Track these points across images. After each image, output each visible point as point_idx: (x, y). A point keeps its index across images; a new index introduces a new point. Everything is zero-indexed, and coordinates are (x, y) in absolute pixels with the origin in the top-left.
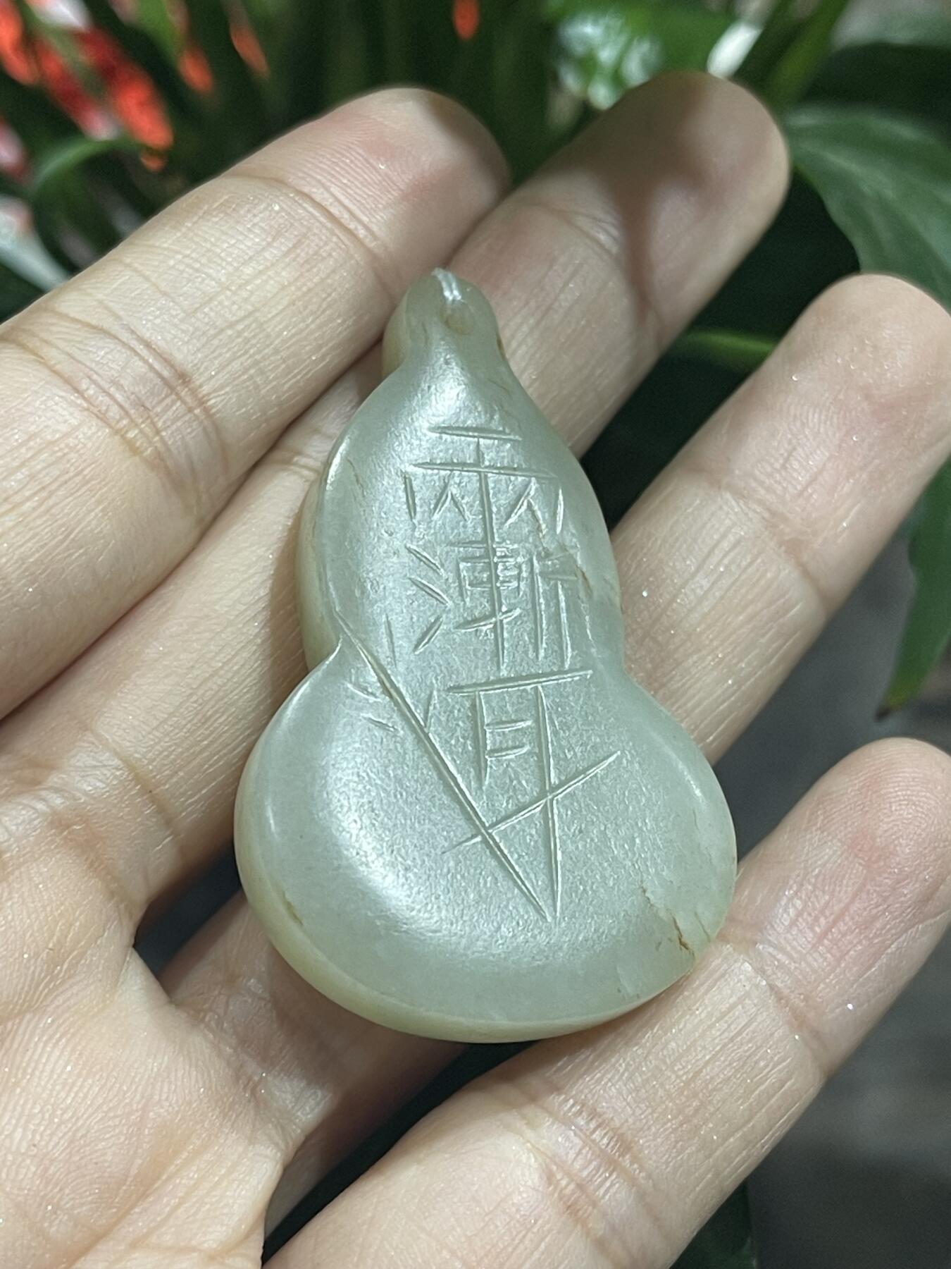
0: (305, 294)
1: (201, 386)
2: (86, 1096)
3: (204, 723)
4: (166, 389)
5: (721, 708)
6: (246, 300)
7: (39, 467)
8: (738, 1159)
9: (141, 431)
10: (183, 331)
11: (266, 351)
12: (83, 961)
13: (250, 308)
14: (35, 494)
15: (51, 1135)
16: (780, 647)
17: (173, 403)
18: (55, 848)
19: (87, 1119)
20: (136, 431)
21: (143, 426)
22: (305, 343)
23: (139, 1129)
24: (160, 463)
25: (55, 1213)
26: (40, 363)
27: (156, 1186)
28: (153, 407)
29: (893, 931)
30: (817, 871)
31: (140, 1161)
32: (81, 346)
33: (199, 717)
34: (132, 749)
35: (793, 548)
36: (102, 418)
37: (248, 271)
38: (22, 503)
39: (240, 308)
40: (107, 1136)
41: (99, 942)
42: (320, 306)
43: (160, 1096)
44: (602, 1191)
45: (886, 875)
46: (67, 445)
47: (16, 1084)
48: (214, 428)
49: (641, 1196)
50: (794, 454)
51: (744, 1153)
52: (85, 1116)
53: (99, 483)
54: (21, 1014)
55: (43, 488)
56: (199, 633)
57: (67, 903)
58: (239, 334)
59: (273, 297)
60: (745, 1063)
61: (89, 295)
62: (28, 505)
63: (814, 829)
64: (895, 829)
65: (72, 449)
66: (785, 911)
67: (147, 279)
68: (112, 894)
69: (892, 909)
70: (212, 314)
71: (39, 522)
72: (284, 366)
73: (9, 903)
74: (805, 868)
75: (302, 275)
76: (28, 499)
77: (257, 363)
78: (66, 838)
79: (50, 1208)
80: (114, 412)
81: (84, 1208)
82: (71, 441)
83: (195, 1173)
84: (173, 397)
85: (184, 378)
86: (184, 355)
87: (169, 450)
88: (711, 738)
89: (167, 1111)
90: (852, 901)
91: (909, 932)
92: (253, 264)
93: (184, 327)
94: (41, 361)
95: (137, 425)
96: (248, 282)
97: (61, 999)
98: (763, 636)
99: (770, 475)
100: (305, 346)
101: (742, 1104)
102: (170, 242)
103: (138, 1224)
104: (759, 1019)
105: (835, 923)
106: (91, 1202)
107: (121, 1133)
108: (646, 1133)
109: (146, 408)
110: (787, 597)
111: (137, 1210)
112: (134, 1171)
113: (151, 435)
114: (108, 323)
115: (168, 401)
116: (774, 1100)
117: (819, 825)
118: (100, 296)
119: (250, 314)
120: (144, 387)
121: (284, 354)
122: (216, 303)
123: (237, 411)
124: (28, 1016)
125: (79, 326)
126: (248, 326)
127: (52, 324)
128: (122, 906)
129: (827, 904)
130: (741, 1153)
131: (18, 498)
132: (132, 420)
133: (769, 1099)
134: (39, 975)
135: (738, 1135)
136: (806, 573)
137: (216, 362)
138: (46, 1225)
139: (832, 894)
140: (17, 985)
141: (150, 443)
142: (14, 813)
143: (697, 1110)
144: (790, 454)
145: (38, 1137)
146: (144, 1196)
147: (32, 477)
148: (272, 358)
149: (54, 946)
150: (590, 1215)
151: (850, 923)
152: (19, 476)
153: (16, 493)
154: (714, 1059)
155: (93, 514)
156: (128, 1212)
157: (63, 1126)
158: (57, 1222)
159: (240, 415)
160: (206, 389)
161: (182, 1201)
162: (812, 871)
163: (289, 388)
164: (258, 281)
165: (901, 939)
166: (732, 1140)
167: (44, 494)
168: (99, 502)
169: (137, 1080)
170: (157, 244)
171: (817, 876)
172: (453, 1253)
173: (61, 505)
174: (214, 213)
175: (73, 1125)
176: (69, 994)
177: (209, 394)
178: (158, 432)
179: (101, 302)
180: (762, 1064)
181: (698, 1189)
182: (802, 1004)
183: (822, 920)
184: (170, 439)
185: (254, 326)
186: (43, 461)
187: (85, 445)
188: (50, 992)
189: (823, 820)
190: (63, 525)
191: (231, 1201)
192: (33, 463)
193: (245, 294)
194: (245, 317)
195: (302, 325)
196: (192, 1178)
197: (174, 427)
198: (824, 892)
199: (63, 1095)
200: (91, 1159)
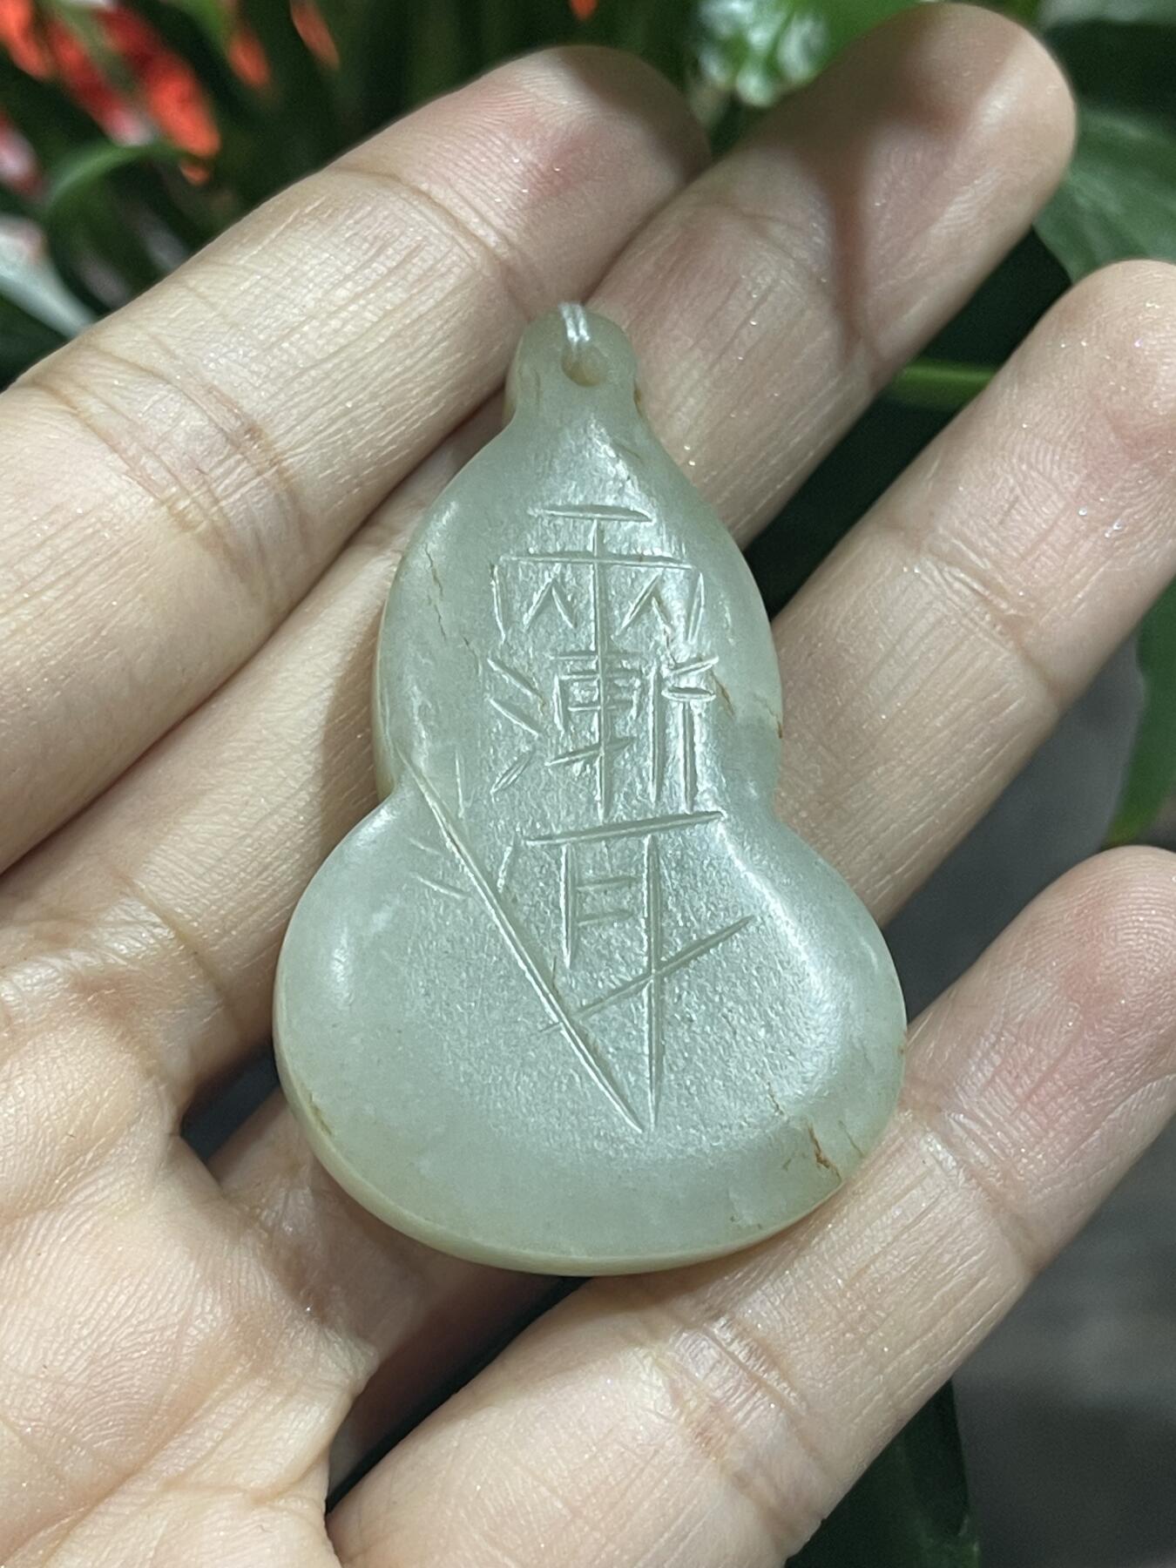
0: (414, 323)
1: (275, 442)
2: (110, 1306)
3: (260, 873)
4: (229, 447)
5: (915, 831)
6: (336, 331)
7: (64, 546)
8: (917, 1375)
9: (194, 501)
10: (253, 372)
11: (361, 396)
12: (112, 1151)
13: (342, 341)
14: (59, 579)
15: (68, 1353)
16: (996, 752)
17: (238, 463)
18: (78, 1015)
19: (111, 1335)
20: (188, 502)
21: (196, 494)
22: (410, 386)
23: (174, 1348)
24: (218, 540)
25: (70, 1448)
26: (73, 415)
27: (196, 1415)
28: (211, 470)
29: (1117, 1092)
30: (1021, 1016)
31: (175, 1387)
32: (125, 393)
33: (255, 864)
34: (172, 902)
35: (1012, 627)
36: (147, 484)
37: (342, 293)
38: (42, 591)
39: (328, 343)
40: (136, 1355)
41: (132, 1129)
42: (433, 338)
43: (203, 1308)
44: (740, 1415)
45: (1108, 1022)
46: (99, 520)
47: (26, 1294)
48: (290, 496)
49: (793, 1420)
50: (1017, 506)
51: (926, 1367)
52: (108, 1332)
53: (140, 566)
54: (33, 1211)
55: (68, 574)
56: (255, 760)
57: (92, 1082)
58: (327, 375)
59: (371, 328)
60: (924, 1259)
61: (140, 327)
62: (50, 594)
63: (1018, 965)
64: (1121, 964)
65: (104, 525)
66: (979, 1069)
67: (213, 306)
68: (149, 1073)
69: (1115, 1064)
70: (294, 351)
71: (62, 616)
72: (383, 414)
73: (21, 1080)
74: (1006, 1015)
75: (410, 298)
76: (49, 587)
77: (347, 412)
78: (89, 1004)
79: (64, 1440)
80: (160, 476)
81: (106, 1442)
82: (106, 516)
83: (244, 1400)
84: (239, 456)
85: (253, 431)
86: (255, 403)
87: (229, 524)
88: (900, 870)
89: (211, 1326)
90: (1065, 1054)
91: (1140, 1092)
92: (349, 285)
93: (254, 367)
94: (75, 412)
95: (188, 494)
96: (342, 308)
97: (82, 1195)
98: (971, 739)
99: (983, 534)
100: (411, 390)
101: (920, 1308)
102: (246, 258)
103: (175, 1460)
104: (944, 1202)
105: (1042, 1081)
106: (115, 1434)
107: (153, 1351)
108: (799, 1343)
109: (202, 472)
110: (1003, 688)
111: (172, 1444)
112: (167, 1398)
113: (206, 506)
114: (162, 363)
115: (232, 461)
116: (962, 1302)
117: (1025, 959)
118: (154, 329)
119: (342, 349)
120: (202, 444)
121: (383, 400)
122: (298, 336)
123: (321, 472)
124: (41, 1214)
125: (122, 368)
126: (337, 367)
127: (93, 366)
128: (162, 1088)
129: (1031, 1059)
130: (921, 1367)
131: (36, 586)
132: (182, 488)
133: (957, 1300)
134: (56, 1168)
135: (916, 1346)
136: (1029, 659)
137: (295, 411)
138: (58, 1462)
139: (1039, 1048)
140: (27, 1179)
141: (206, 515)
142: (29, 971)
143: (862, 1317)
144: (1012, 506)
145: (50, 1356)
146: (179, 1428)
147: (54, 560)
148: (367, 406)
149: (76, 1131)
150: (725, 1444)
151: (1061, 1083)
152: (38, 558)
153: (34, 579)
154: (884, 1252)
155: (130, 604)
156: (160, 1447)
157: (82, 1344)
158: (72, 1458)
159: (323, 479)
160: (280, 445)
161: (227, 1434)
162: (1014, 1019)
163: (391, 443)
164: (352, 308)
165: (1129, 1101)
166: (908, 1352)
167: (69, 581)
168: (138, 590)
169: (175, 1288)
170: (230, 262)
171: (1021, 1024)
172: (553, 1490)
173: (90, 594)
174: (305, 220)
175: (94, 1342)
176: (93, 1189)
177: (284, 453)
178: (216, 501)
179: (154, 337)
180: (947, 1257)
181: (865, 1412)
182: (998, 1184)
183: (1026, 1080)
184: (232, 509)
185: (345, 365)
186: (68, 539)
187: (122, 519)
188: (71, 1185)
189: (1031, 953)
190: (92, 620)
191: (286, 1435)
192: (58, 541)
193: (335, 323)
194: (336, 353)
195: (408, 362)
196: (240, 1408)
197: (237, 496)
198: (1028, 1045)
199: (81, 1306)
200: (115, 1383)
